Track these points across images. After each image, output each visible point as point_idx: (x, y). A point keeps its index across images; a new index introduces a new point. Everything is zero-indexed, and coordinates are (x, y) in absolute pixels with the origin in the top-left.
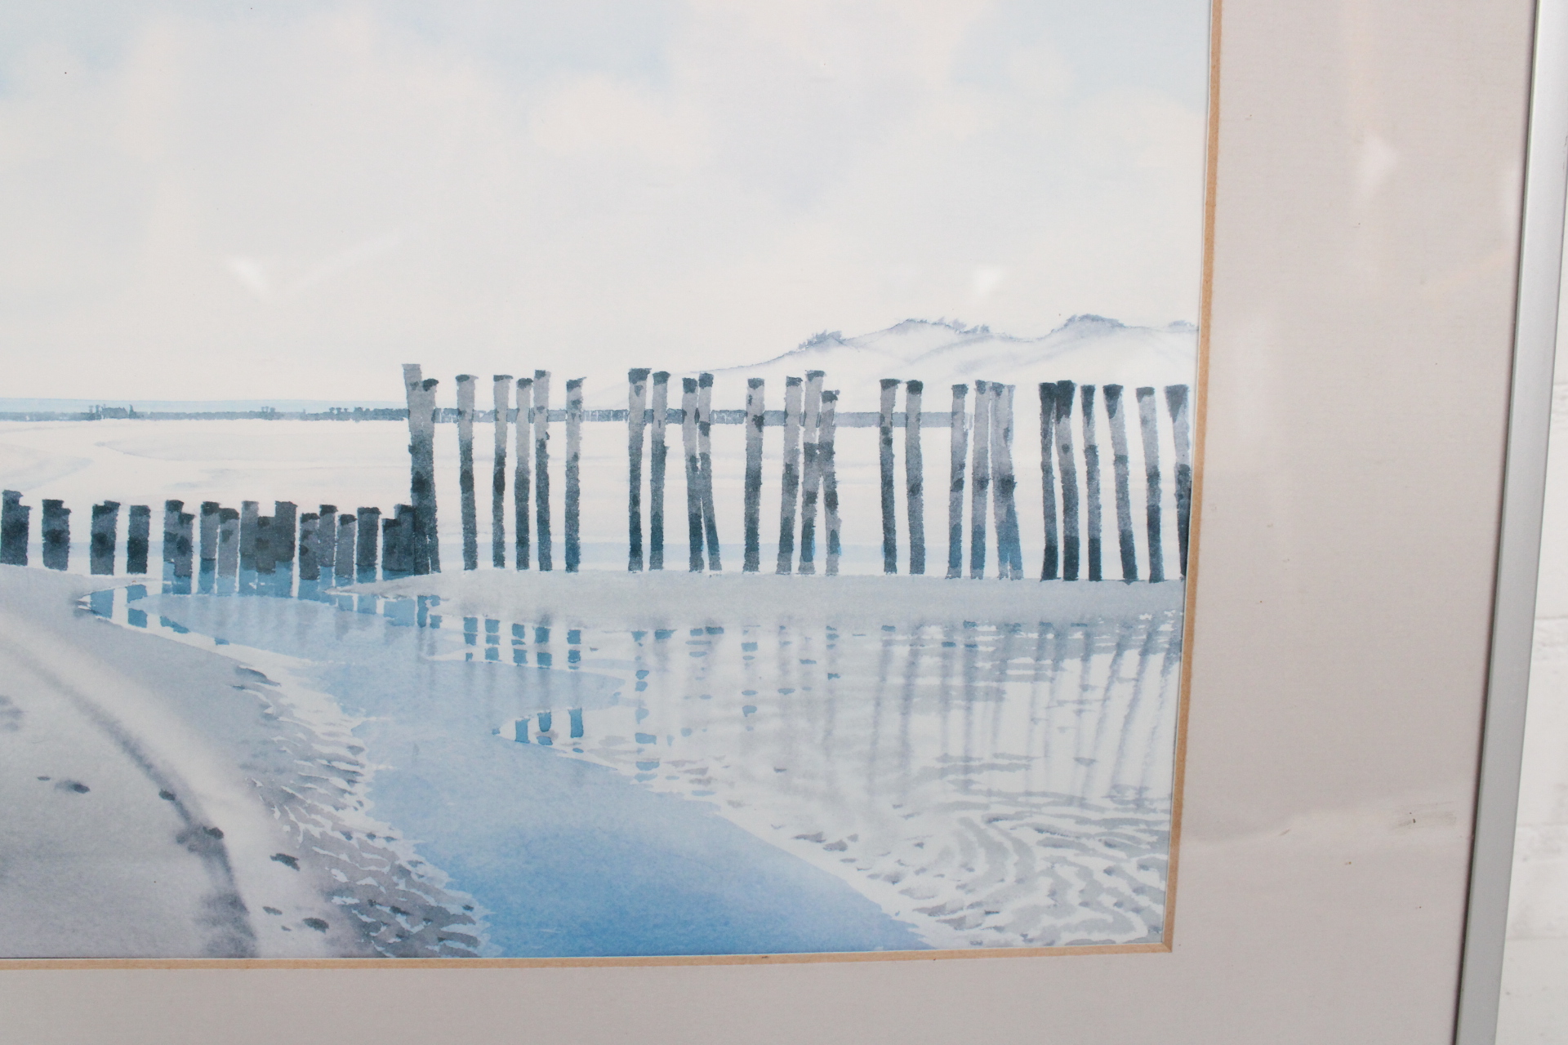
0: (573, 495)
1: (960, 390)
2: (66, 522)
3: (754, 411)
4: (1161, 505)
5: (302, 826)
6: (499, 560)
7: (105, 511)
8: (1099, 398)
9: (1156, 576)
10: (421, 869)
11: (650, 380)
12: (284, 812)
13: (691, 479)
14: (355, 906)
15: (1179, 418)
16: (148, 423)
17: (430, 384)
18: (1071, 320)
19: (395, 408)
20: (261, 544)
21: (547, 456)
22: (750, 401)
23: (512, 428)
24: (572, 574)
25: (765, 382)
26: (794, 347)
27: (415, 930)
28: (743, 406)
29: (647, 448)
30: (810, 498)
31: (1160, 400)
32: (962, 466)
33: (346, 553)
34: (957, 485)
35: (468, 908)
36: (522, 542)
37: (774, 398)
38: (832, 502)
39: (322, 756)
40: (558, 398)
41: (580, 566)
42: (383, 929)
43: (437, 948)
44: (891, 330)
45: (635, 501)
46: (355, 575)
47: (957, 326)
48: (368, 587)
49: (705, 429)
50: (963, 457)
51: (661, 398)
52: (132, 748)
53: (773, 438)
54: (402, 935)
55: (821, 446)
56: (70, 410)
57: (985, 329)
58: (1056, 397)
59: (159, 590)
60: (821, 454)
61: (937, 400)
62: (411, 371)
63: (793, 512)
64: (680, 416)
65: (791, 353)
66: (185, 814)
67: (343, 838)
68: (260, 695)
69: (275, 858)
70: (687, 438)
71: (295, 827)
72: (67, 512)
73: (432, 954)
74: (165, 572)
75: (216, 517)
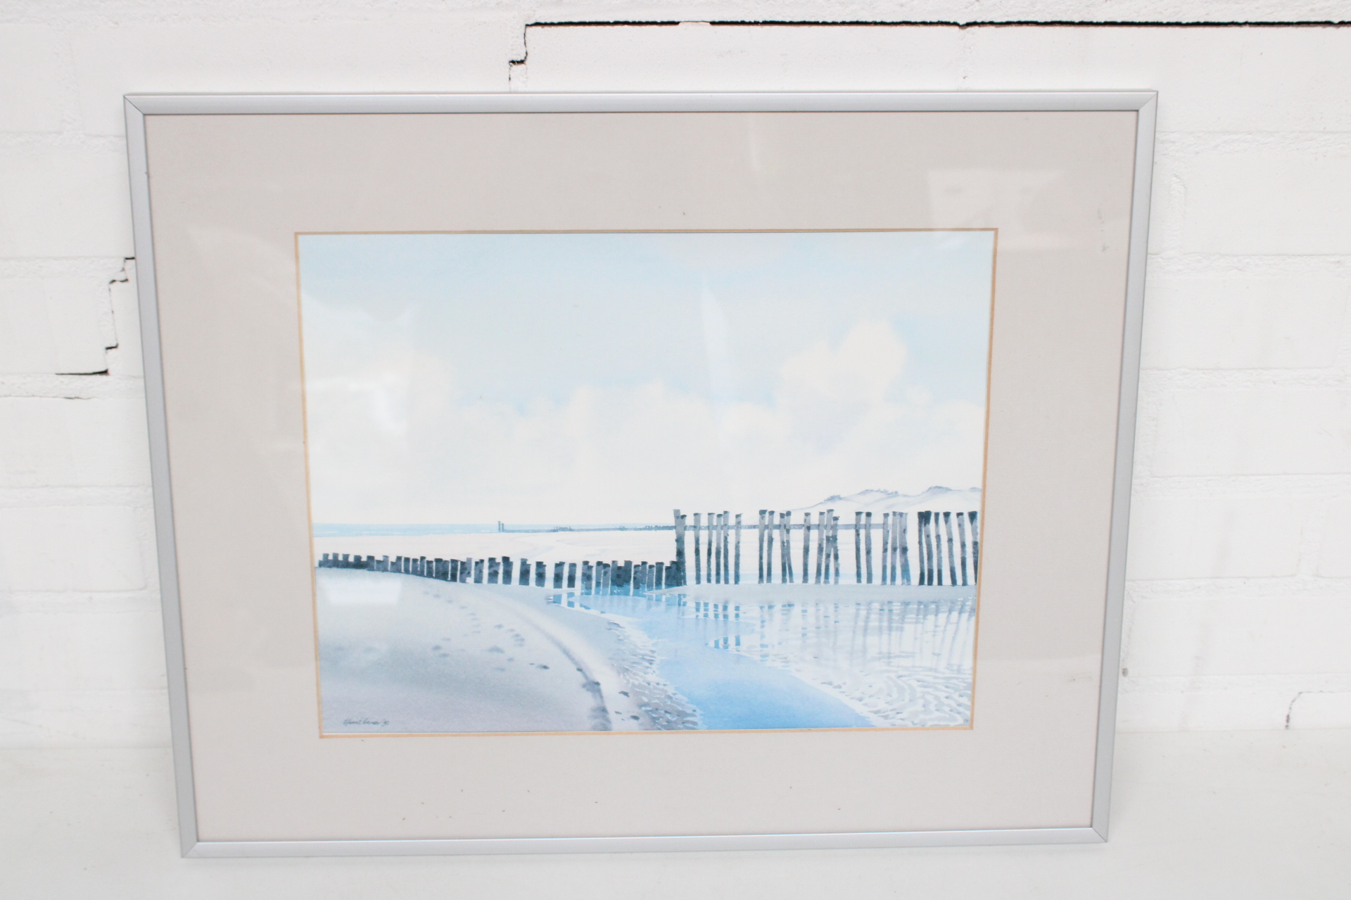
0: (737, 556)
1: (886, 515)
2: (544, 570)
3: (807, 524)
4: (967, 556)
5: (631, 681)
6: (709, 580)
7: (559, 565)
8: (941, 517)
9: (965, 583)
10: (676, 696)
11: (767, 514)
12: (624, 676)
13: (783, 550)
14: (651, 711)
15: (974, 523)
16: (577, 533)
17: (684, 517)
18: (930, 488)
19: (670, 525)
20: (618, 576)
21: (728, 542)
22: (805, 521)
23: (714, 532)
24: (737, 585)
25: (812, 514)
26: (822, 501)
27: (674, 719)
28: (802, 523)
29: (766, 538)
30: (828, 556)
31: (966, 518)
32: (887, 543)
33: (651, 579)
34: (885, 550)
35: (694, 711)
36: (718, 574)
37: (814, 520)
38: (836, 557)
39: (640, 654)
40: (732, 521)
41: (740, 582)
42: (661, 719)
43: (681, 726)
44: (859, 494)
45: (761, 558)
46: (654, 587)
47: (885, 492)
48: (659, 591)
49: (788, 531)
50: (887, 540)
51: (771, 521)
52: (566, 652)
53: (814, 534)
54: (668, 721)
55: (832, 537)
56: (546, 528)
57: (896, 492)
58: (924, 517)
59: (579, 594)
60: (832, 540)
61: (877, 519)
62: (677, 512)
63: (821, 561)
64: (778, 527)
65: (821, 503)
66: (586, 677)
67: (647, 685)
68: (618, 632)
69: (620, 693)
70: (781, 535)
71: (628, 681)
72: (545, 566)
73: (680, 729)
74: (582, 587)
75: (602, 566)
